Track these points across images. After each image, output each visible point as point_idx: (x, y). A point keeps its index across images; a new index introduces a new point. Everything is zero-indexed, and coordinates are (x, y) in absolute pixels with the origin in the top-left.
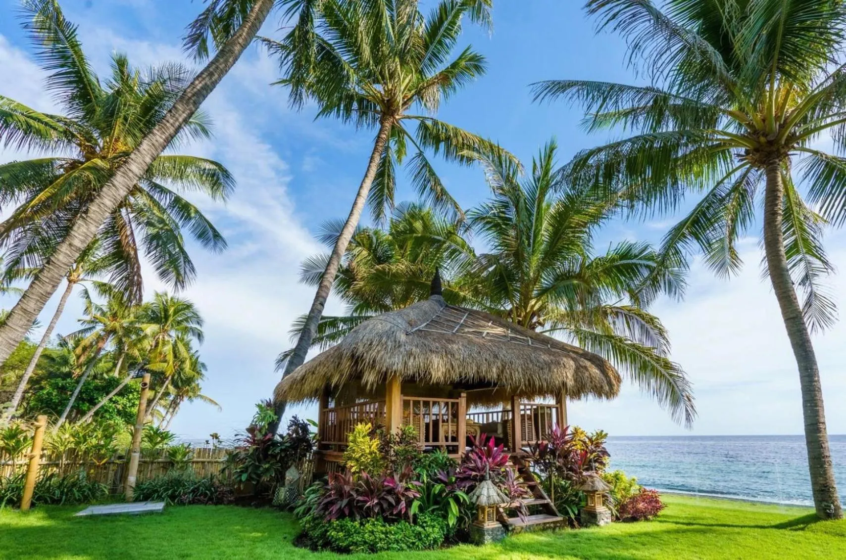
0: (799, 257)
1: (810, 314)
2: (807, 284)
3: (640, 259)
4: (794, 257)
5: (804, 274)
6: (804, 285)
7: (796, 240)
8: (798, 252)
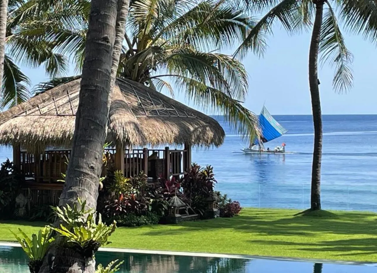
0: (336, 44)
1: (341, 78)
2: (339, 61)
3: (235, 19)
4: (333, 44)
5: (338, 54)
6: (338, 60)
7: (335, 35)
8: (336, 41)
